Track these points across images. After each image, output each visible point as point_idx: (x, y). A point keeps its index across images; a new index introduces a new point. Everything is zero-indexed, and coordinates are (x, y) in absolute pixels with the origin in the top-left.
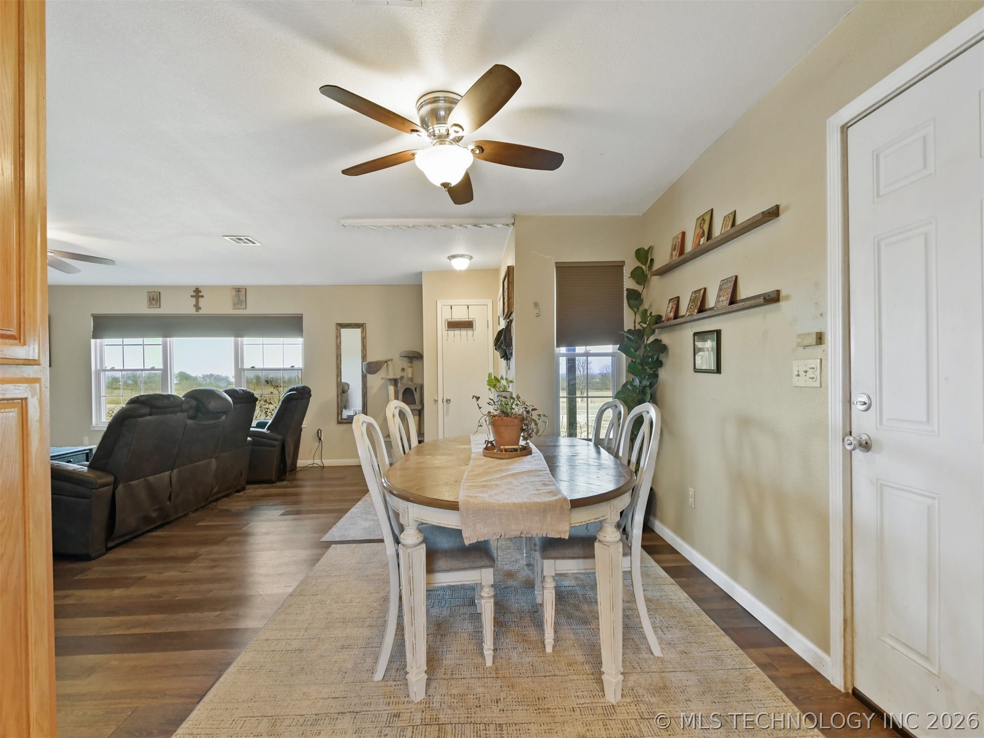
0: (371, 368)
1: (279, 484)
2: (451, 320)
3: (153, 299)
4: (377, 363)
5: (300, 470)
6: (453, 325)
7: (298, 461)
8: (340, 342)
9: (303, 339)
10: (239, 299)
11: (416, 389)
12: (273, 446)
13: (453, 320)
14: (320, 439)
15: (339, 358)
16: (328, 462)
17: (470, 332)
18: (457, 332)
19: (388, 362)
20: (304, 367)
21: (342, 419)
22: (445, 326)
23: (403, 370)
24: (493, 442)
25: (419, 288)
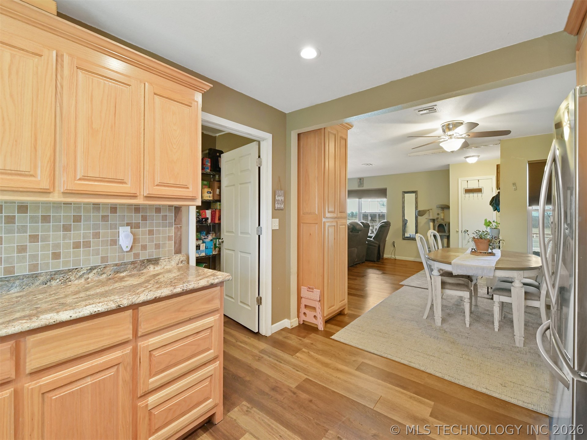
0: (420, 213)
1: (377, 263)
2: (467, 188)
4: (423, 211)
5: (385, 259)
6: (468, 191)
7: (384, 255)
8: (404, 200)
9: (387, 199)
10: (361, 183)
11: (445, 225)
12: (375, 246)
13: (468, 188)
14: (394, 246)
15: (404, 208)
16: (398, 257)
17: (480, 195)
18: (471, 195)
19: (430, 210)
20: (387, 212)
21: (405, 237)
22: (463, 192)
23: (438, 214)
24: (475, 249)
25: (448, 171)
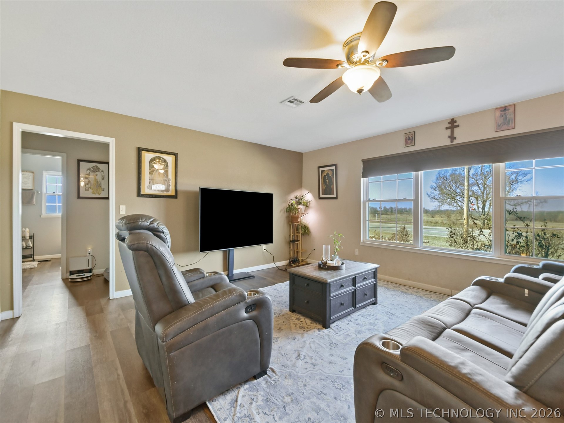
3: (409, 139)
10: (506, 118)
